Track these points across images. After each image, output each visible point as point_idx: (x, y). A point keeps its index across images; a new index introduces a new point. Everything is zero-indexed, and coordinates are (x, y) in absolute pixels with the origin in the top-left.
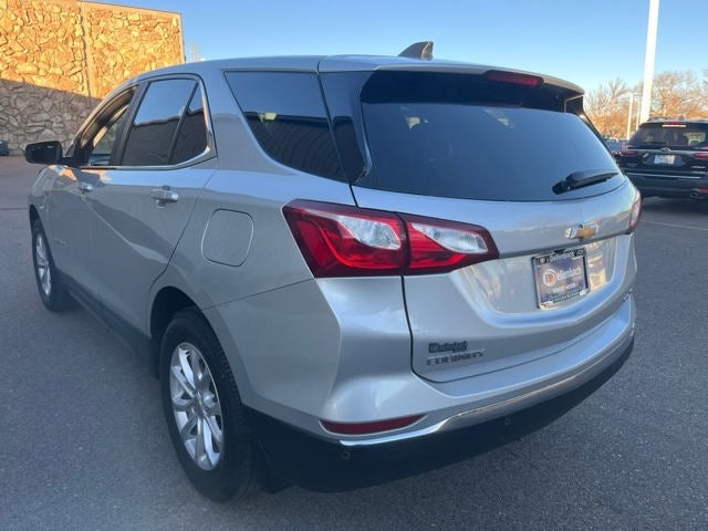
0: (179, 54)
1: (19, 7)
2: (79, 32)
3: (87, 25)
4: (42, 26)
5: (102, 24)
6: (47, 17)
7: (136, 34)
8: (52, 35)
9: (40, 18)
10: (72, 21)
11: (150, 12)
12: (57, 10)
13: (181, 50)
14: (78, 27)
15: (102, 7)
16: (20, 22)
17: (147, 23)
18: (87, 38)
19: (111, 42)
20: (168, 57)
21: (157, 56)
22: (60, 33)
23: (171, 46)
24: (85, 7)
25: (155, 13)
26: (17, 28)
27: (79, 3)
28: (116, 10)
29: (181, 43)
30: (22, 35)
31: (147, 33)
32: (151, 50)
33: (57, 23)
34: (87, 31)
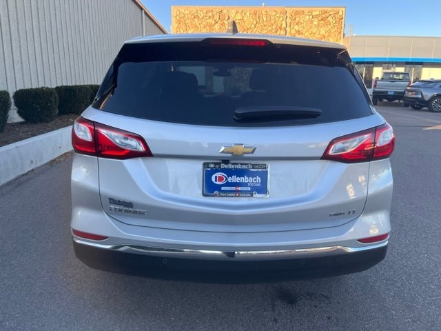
0: (340, 33)
1: (255, 14)
2: (284, 25)
3: (288, 20)
4: (266, 24)
5: (297, 19)
6: (269, 18)
7: (315, 23)
8: (270, 28)
9: (265, 19)
10: (281, 19)
11: (325, 9)
12: (274, 13)
13: (342, 30)
14: (284, 22)
15: (298, 9)
16: (255, 22)
17: (323, 16)
18: (288, 29)
19: (301, 29)
20: (333, 35)
21: (326, 35)
22: (274, 27)
23: (336, 29)
24: (289, 10)
25: (329, 9)
26: (253, 26)
27: (286, 9)
28: (306, 10)
29: (343, 26)
30: (255, 29)
31: (322, 22)
32: (323, 32)
33: (273, 21)
34: (288, 24)
